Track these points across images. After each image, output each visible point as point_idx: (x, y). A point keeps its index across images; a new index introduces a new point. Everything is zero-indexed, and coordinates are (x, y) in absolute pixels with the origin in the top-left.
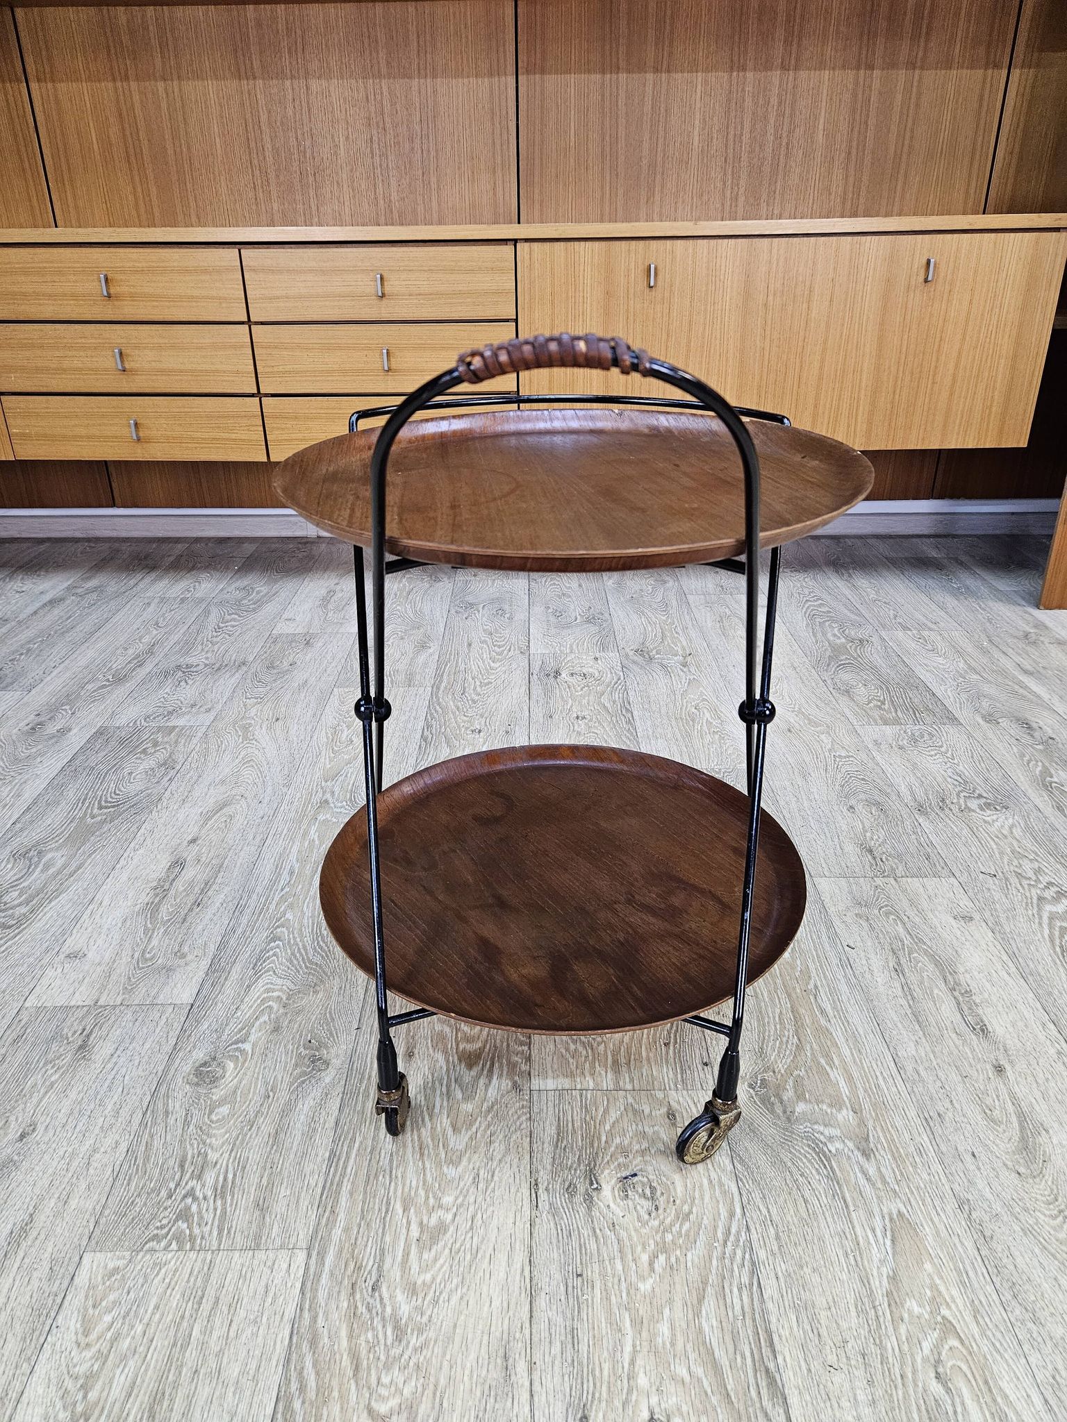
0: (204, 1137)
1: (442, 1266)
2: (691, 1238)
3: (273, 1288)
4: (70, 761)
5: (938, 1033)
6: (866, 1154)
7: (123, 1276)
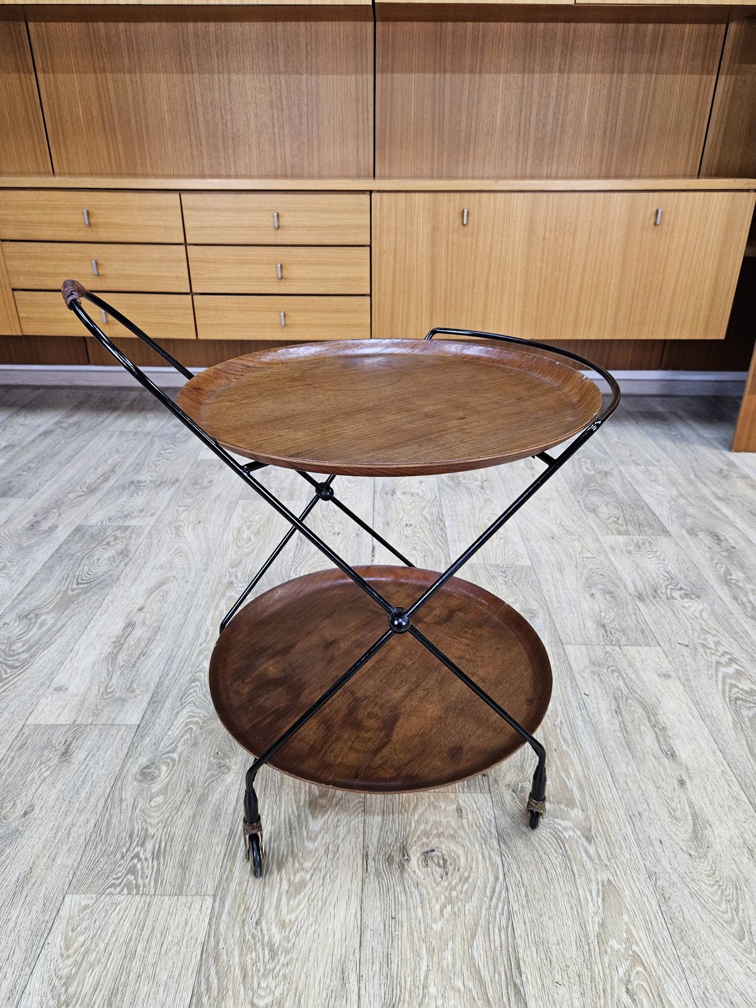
0: (146, 817)
1: (302, 910)
2: (469, 895)
3: (190, 921)
4: (57, 550)
5: (642, 756)
6: (589, 839)
7: (92, 911)
